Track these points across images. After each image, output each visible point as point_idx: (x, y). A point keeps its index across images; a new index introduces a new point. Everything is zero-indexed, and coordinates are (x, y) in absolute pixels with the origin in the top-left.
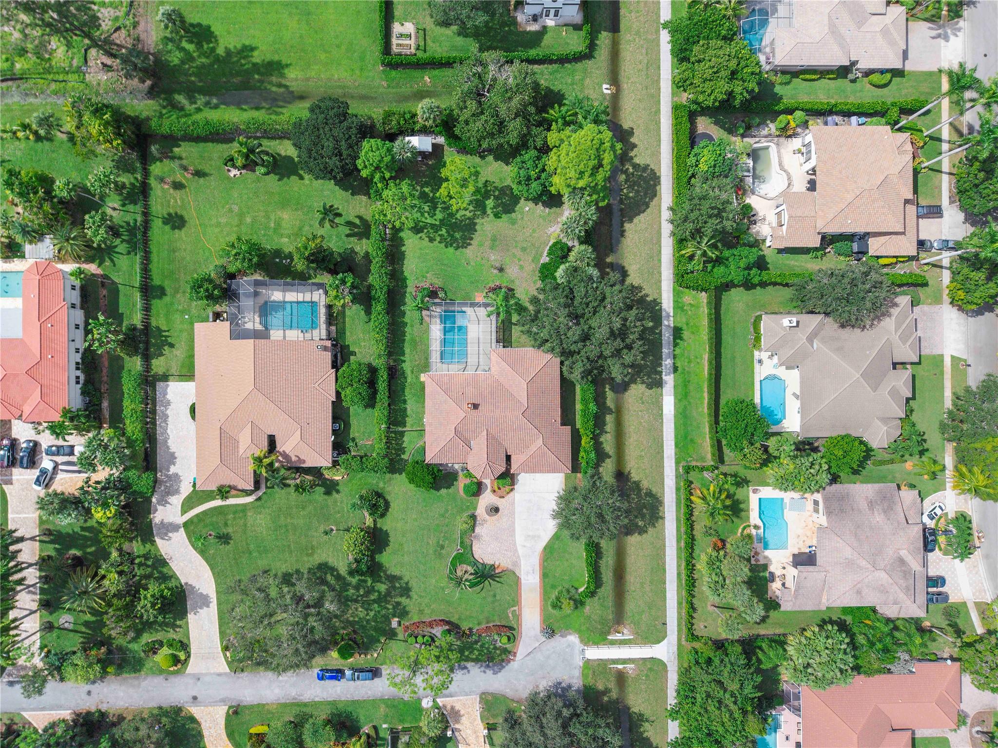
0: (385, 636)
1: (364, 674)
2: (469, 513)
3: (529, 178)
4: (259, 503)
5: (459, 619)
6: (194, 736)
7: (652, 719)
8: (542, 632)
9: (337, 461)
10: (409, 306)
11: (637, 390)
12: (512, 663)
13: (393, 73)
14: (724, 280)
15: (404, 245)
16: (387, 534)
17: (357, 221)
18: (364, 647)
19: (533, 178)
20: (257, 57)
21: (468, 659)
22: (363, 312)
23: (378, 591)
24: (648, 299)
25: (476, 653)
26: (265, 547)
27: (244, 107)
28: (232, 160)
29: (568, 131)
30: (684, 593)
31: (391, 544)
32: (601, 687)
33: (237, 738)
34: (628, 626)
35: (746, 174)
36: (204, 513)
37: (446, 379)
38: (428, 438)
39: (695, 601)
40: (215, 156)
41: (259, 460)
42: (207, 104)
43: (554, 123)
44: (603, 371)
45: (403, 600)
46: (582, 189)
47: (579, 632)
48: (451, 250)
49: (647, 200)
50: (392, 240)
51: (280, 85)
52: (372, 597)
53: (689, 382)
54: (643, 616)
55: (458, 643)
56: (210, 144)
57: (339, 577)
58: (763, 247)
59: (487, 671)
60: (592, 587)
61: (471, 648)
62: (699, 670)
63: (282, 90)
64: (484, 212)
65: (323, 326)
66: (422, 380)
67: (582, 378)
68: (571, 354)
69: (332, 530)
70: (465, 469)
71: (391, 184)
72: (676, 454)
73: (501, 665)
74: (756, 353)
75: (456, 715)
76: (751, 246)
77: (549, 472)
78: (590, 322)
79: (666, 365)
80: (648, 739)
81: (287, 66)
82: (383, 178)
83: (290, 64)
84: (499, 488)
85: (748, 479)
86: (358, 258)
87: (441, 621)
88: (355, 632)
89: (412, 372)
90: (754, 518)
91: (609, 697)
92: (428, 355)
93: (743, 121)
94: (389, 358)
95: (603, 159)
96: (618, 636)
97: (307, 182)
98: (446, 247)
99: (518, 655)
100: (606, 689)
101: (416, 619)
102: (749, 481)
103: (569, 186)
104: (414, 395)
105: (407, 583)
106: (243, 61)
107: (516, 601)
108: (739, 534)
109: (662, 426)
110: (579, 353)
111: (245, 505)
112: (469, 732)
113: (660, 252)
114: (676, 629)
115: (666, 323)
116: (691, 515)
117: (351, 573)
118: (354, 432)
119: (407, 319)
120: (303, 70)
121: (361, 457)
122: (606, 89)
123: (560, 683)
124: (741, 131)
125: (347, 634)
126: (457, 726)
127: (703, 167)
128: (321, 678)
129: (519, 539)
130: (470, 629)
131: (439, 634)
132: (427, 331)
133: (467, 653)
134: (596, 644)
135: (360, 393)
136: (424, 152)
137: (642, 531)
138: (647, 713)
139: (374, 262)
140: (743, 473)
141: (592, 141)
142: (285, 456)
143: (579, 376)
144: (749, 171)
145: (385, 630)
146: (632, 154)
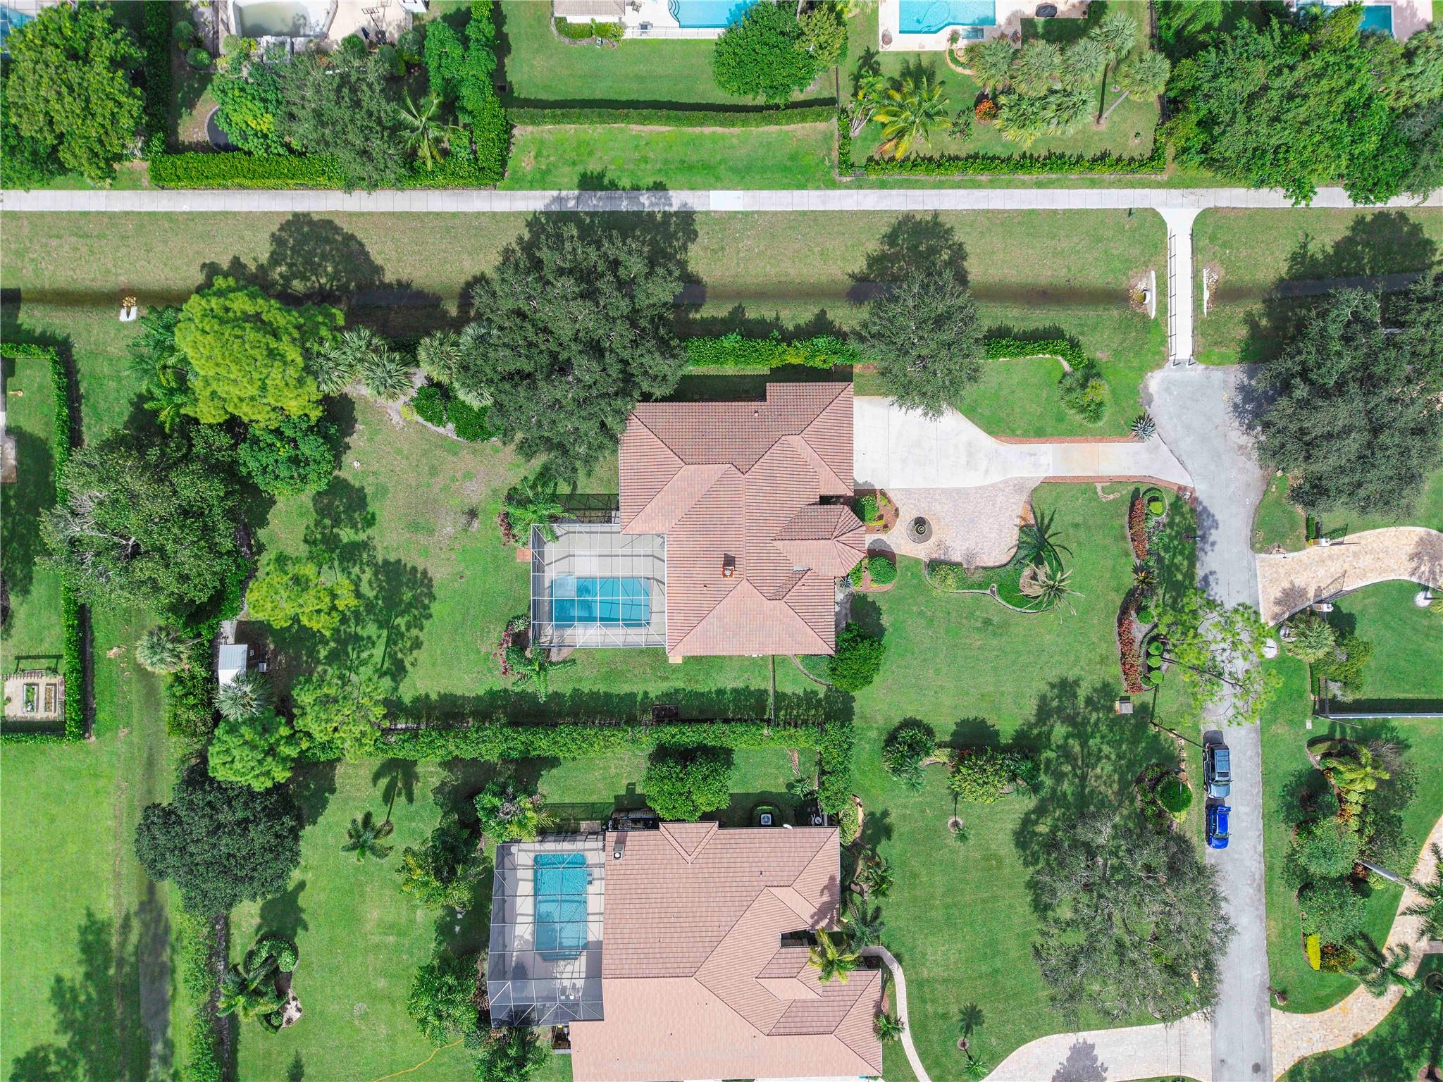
0: (1146, 726)
1: (1217, 764)
2: (925, 572)
3: (295, 461)
4: (906, 957)
5: (1117, 590)
6: (1324, 1070)
7: (1301, 238)
8: (1142, 439)
9: (830, 817)
10: (541, 687)
11: (699, 260)
12: (1197, 494)
13: (102, 716)
14: (489, 91)
15: (427, 696)
16: (963, 724)
17: (384, 782)
18: (1168, 763)
19: (293, 453)
20: (74, 973)
21: (1190, 575)
22: (554, 771)
23: (1066, 738)
24: (527, 236)
25: (1178, 559)
26: (985, 945)
27: (170, 993)
28: (267, 1017)
29: (196, 384)
30: (1074, 176)
31: (981, 715)
32: (1243, 331)
33: (1328, 991)
34: (1133, 282)
35: (288, 47)
36: (923, 1056)
37: (679, 618)
38: (789, 648)
39: (1089, 155)
40: (261, 1045)
41: (830, 966)
42: (166, 1060)
43: (182, 411)
44: (661, 317)
45: (1083, 692)
46: (307, 353)
47: (1142, 371)
48: (435, 608)
49: (339, 238)
50: (417, 718)
51: (126, 926)
52: (1077, 749)
53: (683, 162)
54: (1115, 252)
55: (1160, 592)
56: (240, 1056)
57: (1041, 810)
58: (428, 18)
59: (1211, 539)
60: (1064, 345)
61: (1169, 570)
62: (1225, 140)
63: (136, 924)
64: (364, 545)
65: (579, 845)
66: (679, 660)
67: (674, 356)
68: (628, 378)
69: (956, 824)
70: (844, 582)
71: (299, 724)
72: (818, 188)
73: (1201, 514)
74: (629, 34)
75: (1291, 595)
76: (424, 37)
77: (851, 425)
78: (565, 340)
79: (652, 204)
80: (1337, 246)
81: (90, 915)
82: (291, 739)
83: (88, 909)
84: (881, 517)
85: (863, 53)
86: (453, 779)
87: (1120, 624)
88: (1139, 781)
89: (666, 679)
90: (936, 43)
91: (1260, 316)
92: (634, 650)
93: (186, 53)
94: (640, 723)
95: (244, 313)
96: (1151, 298)
97: (309, 877)
98: (429, 616)
99: (1183, 483)
100: (1246, 322)
101: (1117, 670)
102: (868, 51)
103: (301, 382)
104: (708, 675)
105: (1053, 686)
106: (82, 998)
107: (1085, 486)
108: (968, 72)
109: (766, 213)
110: (626, 363)
111: (909, 983)
112: (1321, 573)
113: (438, 214)
114: (1138, 191)
115: (571, 204)
116: (930, 160)
117: (1036, 788)
118: (777, 785)
119: (567, 690)
120: (99, 886)
121: (823, 773)
122: (129, 315)
123: (1236, 406)
124: (204, 56)
125: (1144, 795)
126: (1311, 594)
127: (267, 123)
128: (1223, 842)
129: (972, 480)
130: (1136, 570)
131: (1145, 628)
132: (589, 652)
133: (1179, 577)
134: (1164, 339)
135: (705, 778)
136: (249, 659)
137: (959, 253)
138: (1290, 246)
139: (456, 752)
140: (851, 64)
141: (204, 332)
142: (821, 913)
143: (671, 362)
144: (283, 44)
145: (1136, 726)
146: (252, 267)
